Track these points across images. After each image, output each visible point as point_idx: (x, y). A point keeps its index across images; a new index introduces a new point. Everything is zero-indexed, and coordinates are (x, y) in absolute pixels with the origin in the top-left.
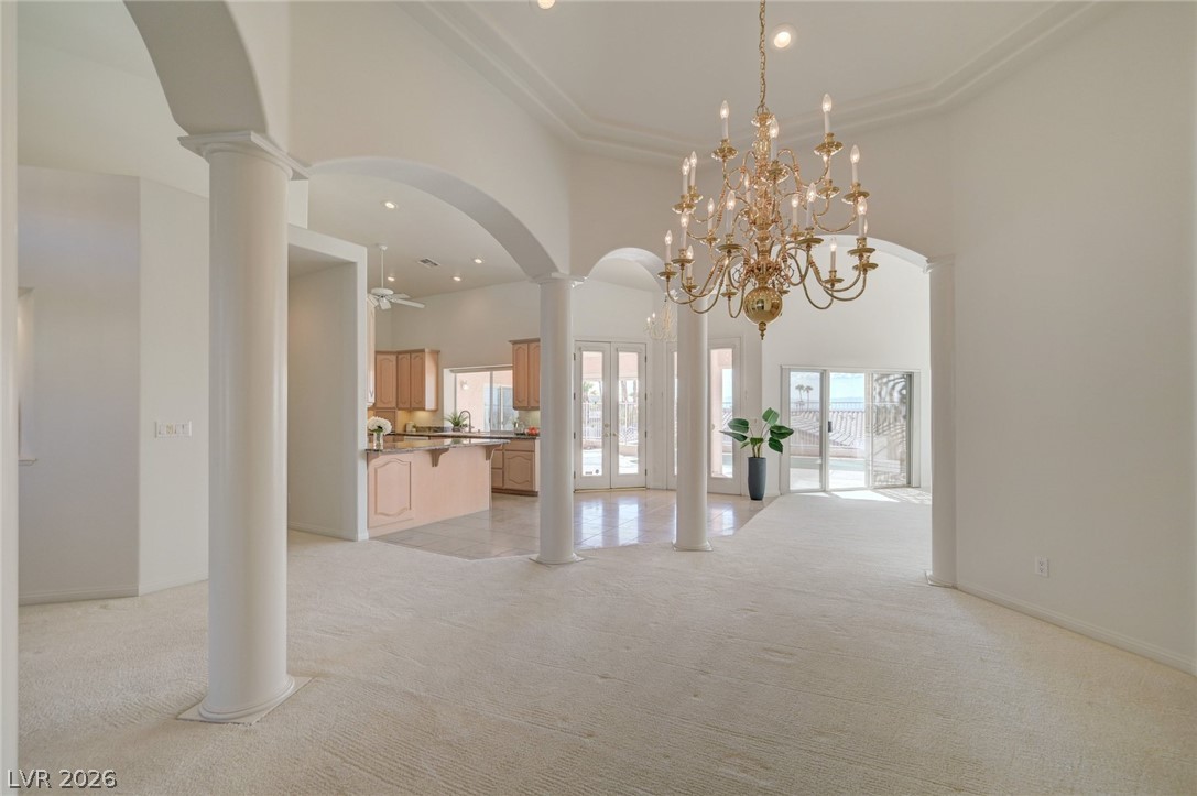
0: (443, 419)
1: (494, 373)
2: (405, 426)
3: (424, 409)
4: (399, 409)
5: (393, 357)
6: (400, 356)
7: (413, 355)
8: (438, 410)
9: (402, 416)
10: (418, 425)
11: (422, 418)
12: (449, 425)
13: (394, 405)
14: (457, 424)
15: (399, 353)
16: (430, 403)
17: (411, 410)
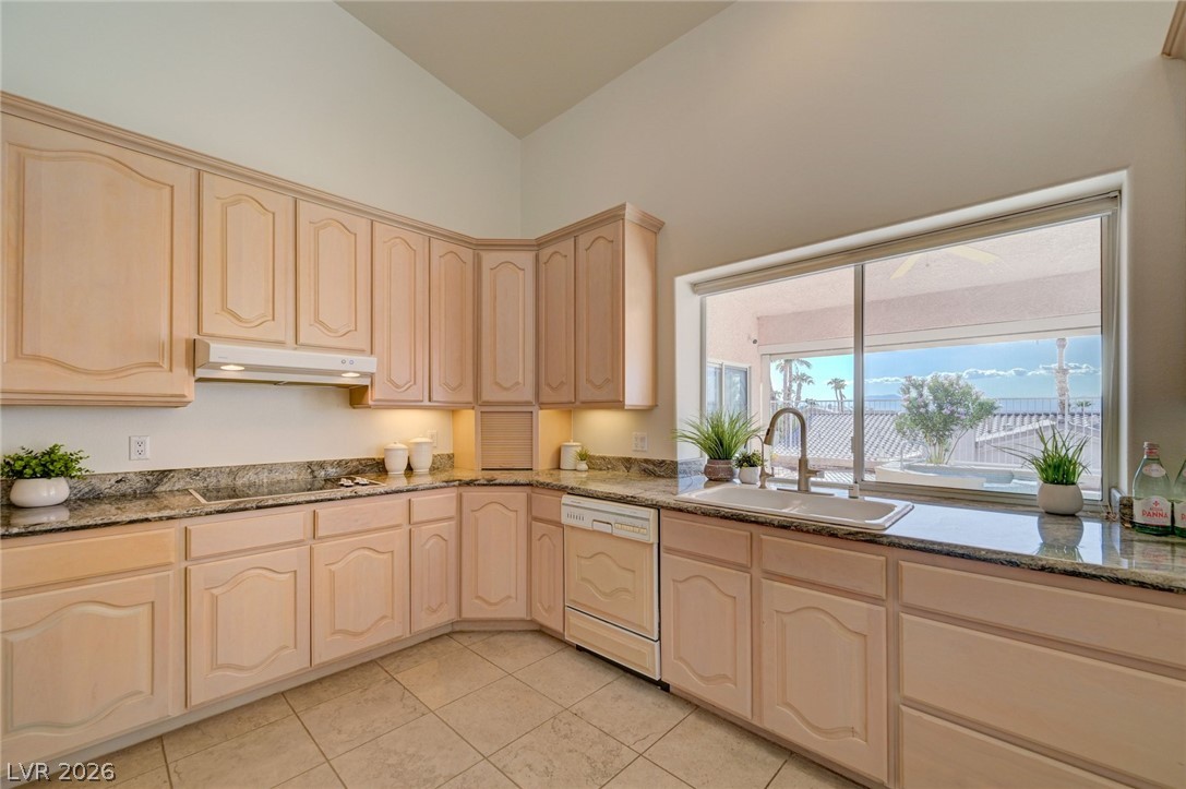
0: (671, 435)
1: (872, 267)
2: (559, 453)
3: (617, 404)
4: (542, 405)
5: (525, 259)
6: (546, 252)
7: (584, 240)
8: (659, 408)
9: (549, 427)
10: (592, 453)
11: (605, 430)
12: (690, 453)
13: (528, 395)
14: (722, 453)
15: (540, 244)
16: (635, 390)
17: (573, 407)
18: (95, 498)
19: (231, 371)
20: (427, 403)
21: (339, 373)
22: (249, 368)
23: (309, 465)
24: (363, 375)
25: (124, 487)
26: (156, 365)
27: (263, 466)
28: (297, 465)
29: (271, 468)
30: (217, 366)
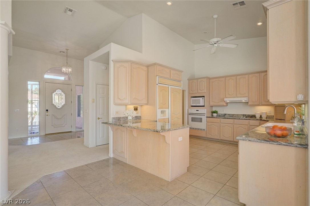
18: (220, 116)
19: (228, 101)
20: (261, 105)
21: (241, 101)
22: (230, 101)
23: (243, 115)
24: (245, 101)
25: (222, 115)
26: (222, 101)
27: (237, 114)
28: (241, 115)
29: (238, 115)
30: (226, 101)
